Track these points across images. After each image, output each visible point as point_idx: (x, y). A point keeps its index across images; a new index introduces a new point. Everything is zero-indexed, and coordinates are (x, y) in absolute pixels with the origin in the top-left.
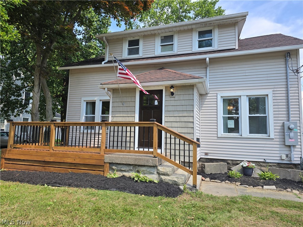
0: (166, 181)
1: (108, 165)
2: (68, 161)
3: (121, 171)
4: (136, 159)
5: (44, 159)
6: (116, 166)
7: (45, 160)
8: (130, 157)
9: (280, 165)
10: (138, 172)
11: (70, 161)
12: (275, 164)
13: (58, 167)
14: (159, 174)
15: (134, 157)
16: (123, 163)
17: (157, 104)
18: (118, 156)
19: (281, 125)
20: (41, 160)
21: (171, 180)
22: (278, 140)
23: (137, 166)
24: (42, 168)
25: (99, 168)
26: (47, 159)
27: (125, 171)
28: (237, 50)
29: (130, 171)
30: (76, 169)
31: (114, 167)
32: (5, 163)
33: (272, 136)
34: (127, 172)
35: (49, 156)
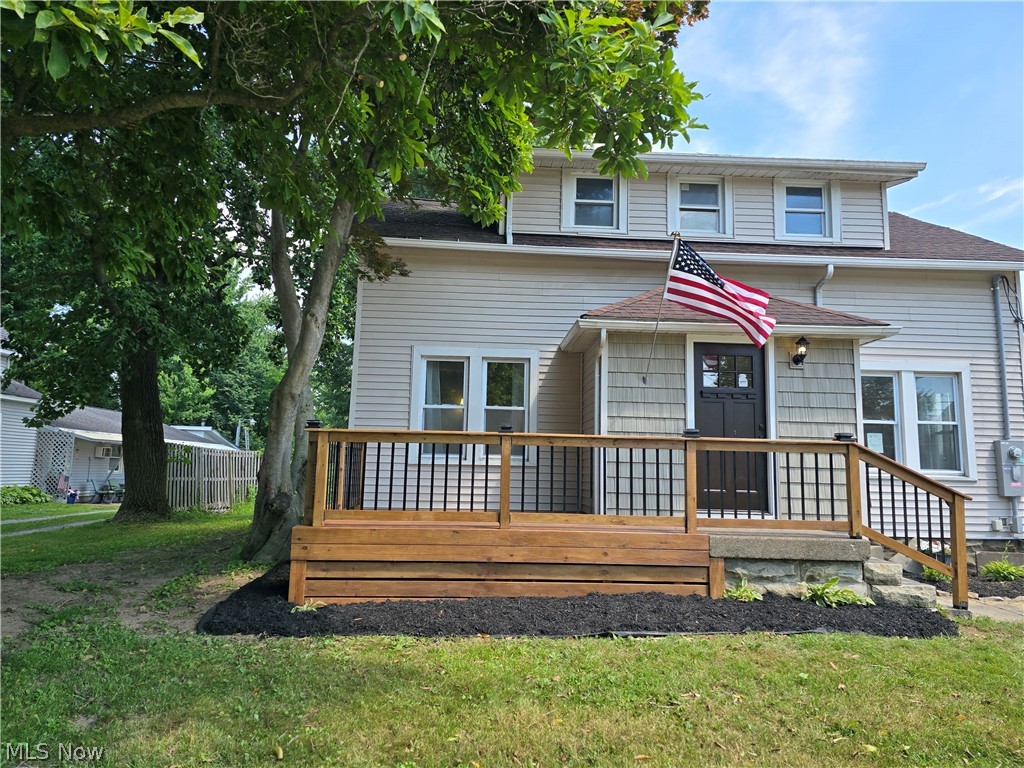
0: (894, 598)
1: (721, 564)
2: (582, 559)
3: (761, 579)
4: (810, 546)
5: (489, 555)
6: (744, 568)
7: (489, 558)
8: (791, 539)
9: (988, 544)
10: (811, 579)
11: (589, 558)
12: (980, 544)
13: (537, 581)
14: (870, 582)
15: (804, 539)
16: (772, 556)
17: (746, 385)
18: (754, 537)
19: (989, 447)
20: (474, 560)
21: (905, 596)
22: (984, 484)
23: (808, 564)
24: (476, 585)
25: (690, 575)
26: (500, 555)
27: (772, 580)
28: (891, 254)
29: (787, 579)
30: (606, 582)
31: (739, 570)
32: (308, 579)
33: (973, 476)
34: (779, 581)
35: (509, 543)
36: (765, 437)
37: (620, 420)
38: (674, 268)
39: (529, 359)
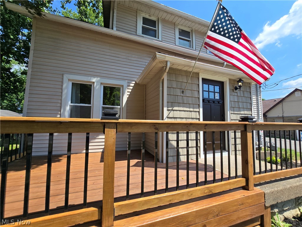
6: (277, 207)
31: (276, 210)
36: (224, 121)
37: (172, 112)
38: (211, 30)
39: (123, 86)
